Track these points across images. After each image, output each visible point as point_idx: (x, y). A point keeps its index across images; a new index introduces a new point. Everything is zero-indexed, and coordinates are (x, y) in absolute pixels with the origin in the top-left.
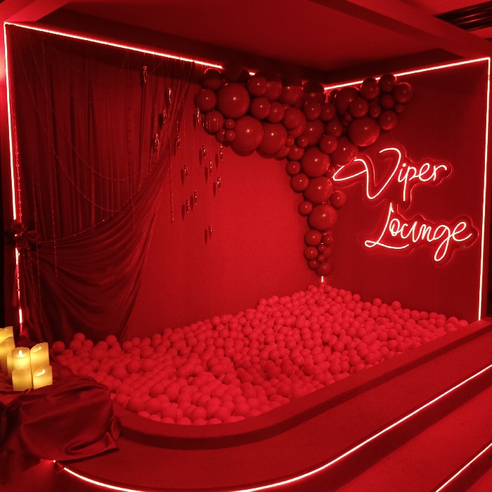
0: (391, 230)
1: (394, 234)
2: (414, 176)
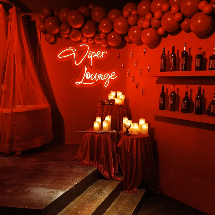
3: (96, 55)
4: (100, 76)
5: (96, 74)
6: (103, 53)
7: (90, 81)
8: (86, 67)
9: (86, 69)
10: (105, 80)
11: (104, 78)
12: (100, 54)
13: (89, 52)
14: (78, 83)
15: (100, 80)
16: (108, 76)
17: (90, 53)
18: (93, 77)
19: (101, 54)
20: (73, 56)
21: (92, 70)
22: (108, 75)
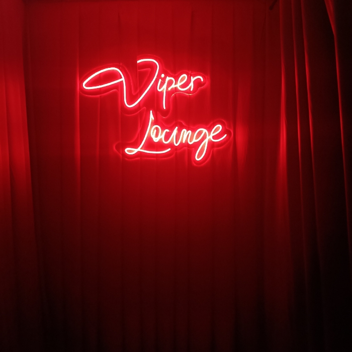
0: (153, 136)
1: (156, 140)
2: (173, 86)
3: (176, 83)
4: (186, 133)
5: (176, 129)
6: (193, 79)
7: (160, 146)
9: (152, 117)
12: (185, 83)
13: (159, 76)
15: (184, 145)
19: (189, 81)
20: (119, 86)
22: (205, 131)
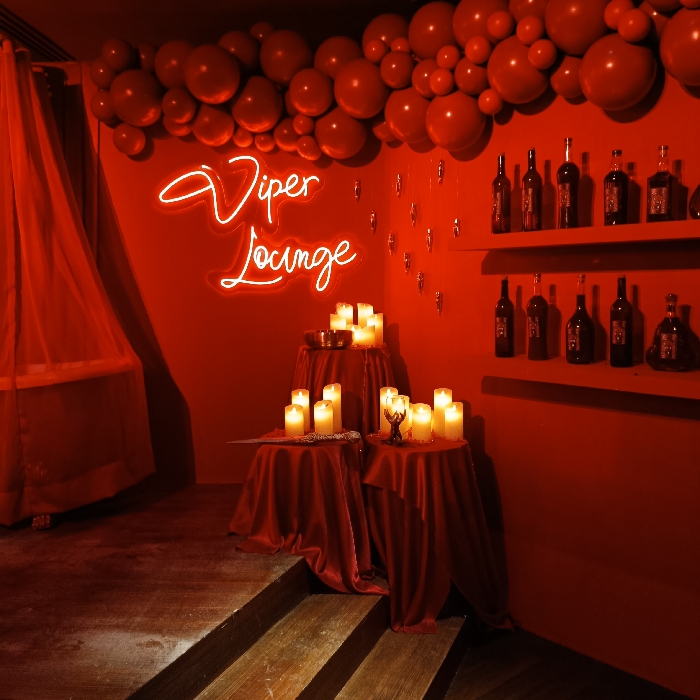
3: (284, 187)
4: (302, 255)
5: (288, 249)
6: (306, 181)
7: (267, 273)
8: (253, 228)
9: (253, 235)
10: (318, 270)
11: (314, 264)
12: (296, 186)
13: (260, 178)
14: (229, 283)
15: (300, 271)
16: (328, 254)
17: (262, 184)
18: (277, 260)
19: (300, 184)
20: (208, 196)
21: (274, 238)
22: (327, 251)
